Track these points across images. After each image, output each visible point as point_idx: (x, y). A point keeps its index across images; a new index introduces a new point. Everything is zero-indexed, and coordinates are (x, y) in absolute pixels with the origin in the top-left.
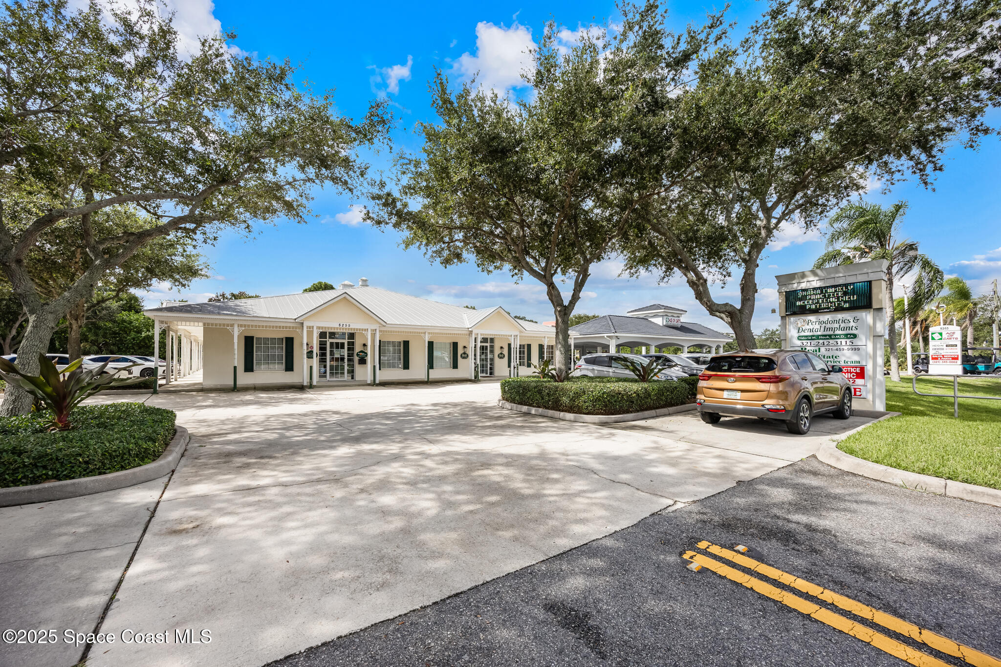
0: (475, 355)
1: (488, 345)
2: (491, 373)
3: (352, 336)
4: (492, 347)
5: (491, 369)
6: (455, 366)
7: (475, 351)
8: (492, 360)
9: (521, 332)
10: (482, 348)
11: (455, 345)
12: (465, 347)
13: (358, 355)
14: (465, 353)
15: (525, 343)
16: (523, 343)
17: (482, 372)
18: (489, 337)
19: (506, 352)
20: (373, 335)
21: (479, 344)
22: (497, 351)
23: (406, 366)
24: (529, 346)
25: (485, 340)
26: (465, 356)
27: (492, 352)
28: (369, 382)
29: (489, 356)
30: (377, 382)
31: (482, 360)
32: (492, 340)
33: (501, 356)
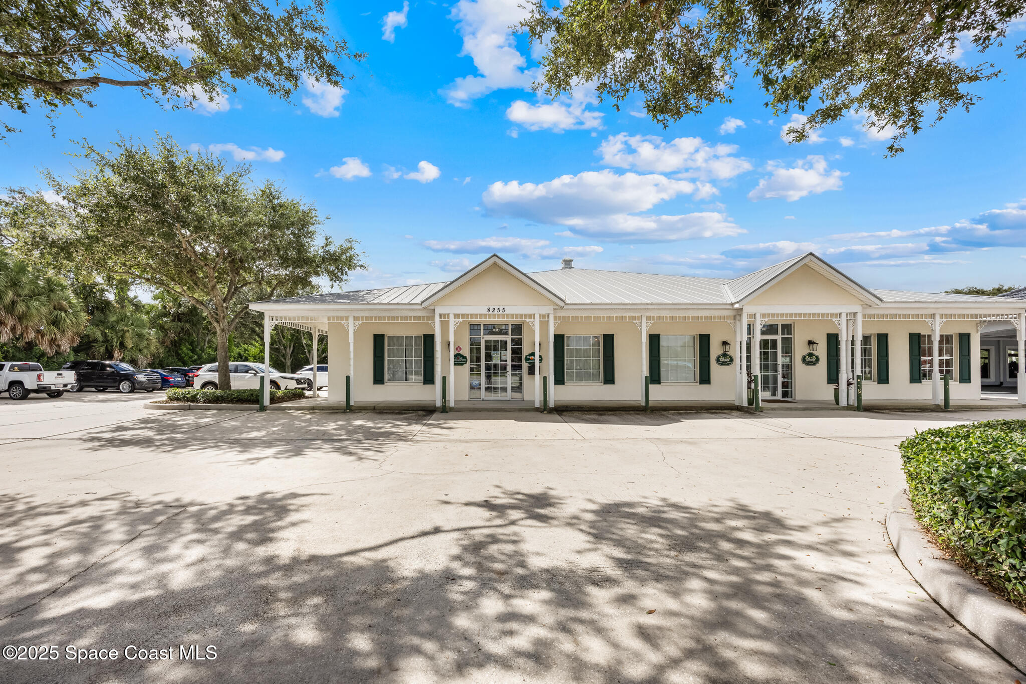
0: (749, 358)
1: (779, 338)
2: (785, 394)
3: (518, 329)
4: (787, 342)
5: (785, 385)
6: (705, 378)
7: (749, 350)
8: (788, 367)
9: (866, 306)
10: (764, 344)
11: (704, 341)
12: (725, 343)
13: (527, 359)
14: (725, 355)
15: (874, 331)
16: (867, 333)
17: (765, 388)
18: (780, 321)
19: (822, 351)
20: (544, 325)
21: (758, 337)
22: (800, 350)
23: (609, 379)
24: (883, 339)
25: (770, 329)
26: (726, 360)
27: (788, 351)
28: (537, 405)
29: (780, 360)
30: (551, 404)
31: (764, 367)
32: (787, 328)
33: (810, 360)
